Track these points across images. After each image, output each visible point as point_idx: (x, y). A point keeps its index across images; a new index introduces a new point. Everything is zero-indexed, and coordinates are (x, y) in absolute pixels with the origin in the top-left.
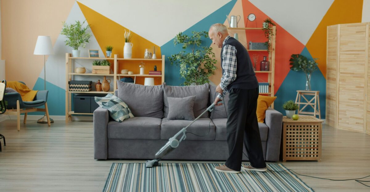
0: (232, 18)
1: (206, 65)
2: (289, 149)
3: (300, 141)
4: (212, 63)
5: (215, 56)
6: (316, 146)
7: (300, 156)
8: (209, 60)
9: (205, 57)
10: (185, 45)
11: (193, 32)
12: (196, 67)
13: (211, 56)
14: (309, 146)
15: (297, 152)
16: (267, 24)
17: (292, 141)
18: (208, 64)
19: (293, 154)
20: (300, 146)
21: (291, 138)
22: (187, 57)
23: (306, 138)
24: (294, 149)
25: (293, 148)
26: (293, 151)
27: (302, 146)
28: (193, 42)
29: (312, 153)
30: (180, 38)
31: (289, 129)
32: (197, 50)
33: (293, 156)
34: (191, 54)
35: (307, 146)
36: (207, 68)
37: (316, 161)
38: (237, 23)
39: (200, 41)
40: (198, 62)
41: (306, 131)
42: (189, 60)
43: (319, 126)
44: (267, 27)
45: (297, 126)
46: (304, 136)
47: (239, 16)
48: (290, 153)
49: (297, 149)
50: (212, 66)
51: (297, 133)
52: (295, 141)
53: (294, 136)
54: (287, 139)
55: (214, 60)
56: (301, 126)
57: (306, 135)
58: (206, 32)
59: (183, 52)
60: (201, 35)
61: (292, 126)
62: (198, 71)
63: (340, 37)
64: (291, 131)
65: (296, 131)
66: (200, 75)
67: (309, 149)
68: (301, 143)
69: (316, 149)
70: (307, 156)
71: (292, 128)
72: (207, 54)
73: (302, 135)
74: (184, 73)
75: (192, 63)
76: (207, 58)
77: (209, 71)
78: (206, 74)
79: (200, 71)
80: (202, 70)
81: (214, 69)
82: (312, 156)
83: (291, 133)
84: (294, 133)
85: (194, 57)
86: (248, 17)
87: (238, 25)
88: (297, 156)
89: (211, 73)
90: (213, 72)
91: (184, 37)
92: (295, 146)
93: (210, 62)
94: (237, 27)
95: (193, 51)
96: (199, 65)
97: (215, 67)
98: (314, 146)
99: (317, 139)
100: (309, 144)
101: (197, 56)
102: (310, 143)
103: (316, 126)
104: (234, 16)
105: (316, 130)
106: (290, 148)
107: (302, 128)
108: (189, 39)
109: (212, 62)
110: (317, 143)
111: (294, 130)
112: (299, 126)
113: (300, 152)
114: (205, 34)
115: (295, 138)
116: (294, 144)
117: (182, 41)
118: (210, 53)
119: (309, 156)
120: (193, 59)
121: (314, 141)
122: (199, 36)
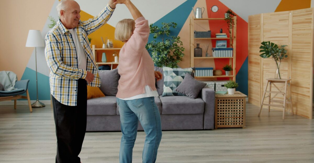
0: (197, 9)
1: (175, 52)
2: (219, 119)
3: (229, 112)
4: (180, 51)
5: (182, 44)
6: (241, 116)
7: (229, 124)
8: (178, 48)
9: (174, 45)
10: (155, 35)
11: (163, 23)
12: (166, 55)
13: (179, 44)
14: (235, 116)
15: (226, 121)
16: (229, 14)
17: (222, 112)
18: (177, 51)
19: (223, 123)
20: (229, 116)
21: (221, 110)
22: (157, 46)
23: (233, 109)
24: (223, 119)
25: (223, 117)
26: (223, 120)
27: (230, 116)
28: (163, 32)
29: (238, 121)
30: (151, 29)
31: (220, 103)
32: (167, 40)
33: (223, 124)
34: (161, 43)
35: (234, 116)
36: (176, 55)
37: (241, 128)
38: (202, 14)
39: (169, 31)
40: (168, 50)
41: (233, 104)
42: (160, 49)
43: (243, 100)
44: (229, 17)
45: (226, 100)
46: (232, 108)
47: (204, 8)
48: (221, 121)
49: (226, 119)
50: (180, 53)
51: (226, 106)
52: (225, 112)
53: (223, 108)
54: (218, 111)
55: (182, 48)
56: (229, 100)
57: (233, 107)
58: (174, 23)
59: (154, 42)
60: (169, 26)
61: (222, 101)
62: (168, 58)
63: (263, 25)
64: (221, 104)
65: (225, 104)
66: (170, 61)
67: (235, 119)
68: (229, 113)
69: (241, 119)
70: (234, 124)
71: (222, 102)
72: (175, 43)
73: (230, 107)
74: (155, 60)
75: (163, 51)
76: (176, 47)
77: (177, 58)
78: (175, 61)
79: (169, 58)
80: (171, 57)
81: (182, 56)
82: (238, 124)
83: (221, 106)
84: (223, 106)
85: (165, 45)
86: (211, 8)
87: (203, 16)
88: (226, 124)
89: (180, 59)
90: (181, 58)
91: (154, 28)
92: (225, 116)
93: (178, 50)
94: (202, 17)
95: (163, 40)
96: (169, 52)
97: (183, 54)
98: (240, 116)
99: (242, 111)
100: (235, 114)
101: (167, 45)
102: (237, 113)
103: (241, 100)
104: (199, 8)
105: (241, 103)
106: (221, 117)
107: (230, 102)
108: (159, 29)
109: (180, 49)
110: (242, 113)
111: (224, 103)
112: (228, 100)
113: (229, 121)
114: (173, 25)
115: (225, 110)
116: (223, 115)
117: (153, 31)
118: (178, 41)
119: (235, 124)
120: (163, 47)
121: (240, 112)
122: (168, 27)
